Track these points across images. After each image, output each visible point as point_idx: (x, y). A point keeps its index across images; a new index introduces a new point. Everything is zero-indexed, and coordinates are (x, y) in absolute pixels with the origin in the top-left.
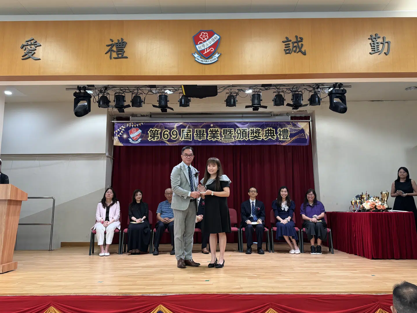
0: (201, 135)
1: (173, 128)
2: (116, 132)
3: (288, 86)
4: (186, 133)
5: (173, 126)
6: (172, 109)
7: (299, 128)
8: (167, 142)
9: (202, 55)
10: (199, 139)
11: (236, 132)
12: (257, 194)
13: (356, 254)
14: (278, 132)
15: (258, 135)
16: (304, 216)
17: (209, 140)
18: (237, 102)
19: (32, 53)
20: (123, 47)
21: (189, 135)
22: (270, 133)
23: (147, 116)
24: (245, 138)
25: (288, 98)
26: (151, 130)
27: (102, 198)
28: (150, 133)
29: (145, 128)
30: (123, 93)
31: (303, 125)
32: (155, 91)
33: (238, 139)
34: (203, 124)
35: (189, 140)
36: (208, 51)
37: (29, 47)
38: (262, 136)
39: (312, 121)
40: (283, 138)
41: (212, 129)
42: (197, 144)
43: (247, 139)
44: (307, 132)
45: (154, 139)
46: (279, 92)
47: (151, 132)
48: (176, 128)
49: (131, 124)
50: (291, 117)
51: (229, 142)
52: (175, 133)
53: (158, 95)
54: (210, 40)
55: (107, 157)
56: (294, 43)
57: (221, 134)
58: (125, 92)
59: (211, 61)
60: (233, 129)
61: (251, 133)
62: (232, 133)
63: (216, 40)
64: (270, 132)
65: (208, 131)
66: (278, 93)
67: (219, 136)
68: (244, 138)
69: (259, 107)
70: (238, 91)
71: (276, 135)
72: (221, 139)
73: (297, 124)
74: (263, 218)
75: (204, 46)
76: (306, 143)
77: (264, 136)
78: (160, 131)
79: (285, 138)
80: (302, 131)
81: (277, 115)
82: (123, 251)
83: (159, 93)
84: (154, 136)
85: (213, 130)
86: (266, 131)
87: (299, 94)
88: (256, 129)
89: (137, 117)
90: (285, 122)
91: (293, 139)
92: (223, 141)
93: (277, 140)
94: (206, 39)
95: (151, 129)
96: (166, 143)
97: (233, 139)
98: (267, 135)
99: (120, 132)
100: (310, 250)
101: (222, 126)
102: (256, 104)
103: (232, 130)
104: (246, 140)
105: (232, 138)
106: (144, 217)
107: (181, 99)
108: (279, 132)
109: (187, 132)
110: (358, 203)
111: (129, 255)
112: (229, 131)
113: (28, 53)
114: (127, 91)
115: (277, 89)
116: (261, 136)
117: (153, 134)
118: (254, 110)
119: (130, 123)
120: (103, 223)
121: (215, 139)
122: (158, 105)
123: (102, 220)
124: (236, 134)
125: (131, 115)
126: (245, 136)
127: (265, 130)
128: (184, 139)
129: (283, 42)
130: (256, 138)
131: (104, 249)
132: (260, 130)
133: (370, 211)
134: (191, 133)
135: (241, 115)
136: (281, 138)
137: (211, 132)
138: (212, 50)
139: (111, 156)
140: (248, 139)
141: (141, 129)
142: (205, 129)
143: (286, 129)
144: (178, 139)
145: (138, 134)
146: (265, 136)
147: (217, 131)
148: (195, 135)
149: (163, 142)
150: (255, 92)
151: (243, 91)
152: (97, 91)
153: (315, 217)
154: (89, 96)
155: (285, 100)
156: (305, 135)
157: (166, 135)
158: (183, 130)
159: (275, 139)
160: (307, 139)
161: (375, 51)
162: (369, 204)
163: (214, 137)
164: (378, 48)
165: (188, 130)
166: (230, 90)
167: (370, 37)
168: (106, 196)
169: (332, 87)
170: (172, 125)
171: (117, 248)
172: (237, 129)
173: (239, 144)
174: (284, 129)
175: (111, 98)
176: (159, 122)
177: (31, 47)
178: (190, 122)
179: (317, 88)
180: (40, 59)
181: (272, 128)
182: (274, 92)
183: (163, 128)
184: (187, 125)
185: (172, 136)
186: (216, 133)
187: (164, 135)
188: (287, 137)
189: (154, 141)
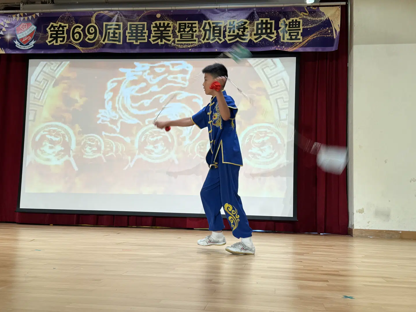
0: (139, 33)
1: (90, 22)
4: (112, 31)
5: (90, 18)
7: (323, 17)
8: (78, 47)
10: (134, 41)
11: (202, 27)
14: (280, 26)
15: (243, 32)
17: (153, 43)
21: (117, 33)
22: (264, 28)
24: (219, 39)
26: (52, 25)
28: (51, 31)
29: (42, 22)
33: (206, 41)
34: (143, 13)
35: (117, 43)
38: (249, 35)
40: (289, 37)
41: (158, 22)
42: (131, 50)
43: (221, 40)
44: (336, 25)
45: (57, 42)
47: (52, 29)
48: (94, 21)
49: (20, 16)
51: (189, 46)
52: (92, 30)
57: (174, 32)
60: (197, 22)
61: (229, 28)
62: (194, 30)
64: (264, 26)
65: (152, 26)
67: (170, 36)
68: (217, 39)
71: (275, 32)
72: (174, 42)
73: (318, 10)
76: (333, 46)
77: (253, 34)
78: (67, 28)
79: (293, 37)
80: (328, 23)
84: (57, 36)
85: (160, 24)
88: (239, 21)
89: (34, 4)
90: (295, 6)
91: (306, 41)
92: (177, 44)
93: (277, 41)
95: (51, 23)
96: (75, 48)
97: (195, 41)
98: (260, 32)
99: (1, 30)
101: (176, 16)
103: (195, 23)
104: (220, 42)
105: (195, 38)
108: (283, 27)
109: (114, 29)
112: (190, 25)
117: (55, 32)
119: (18, 13)
121: (164, 40)
124: (202, 30)
125: (23, 2)
126: (218, 35)
127: (256, 22)
128: (109, 40)
130: (238, 39)
132: (246, 23)
134: (121, 31)
136: (286, 38)
137: (156, 29)
140: (223, 40)
141: (35, 25)
142: (145, 23)
143: (296, 20)
144: (98, 41)
145: (30, 32)
146: (255, 35)
147: (168, 26)
148: (129, 33)
149: (71, 47)
156: (332, 31)
157: (77, 34)
158: (107, 25)
159: (273, 39)
160: (334, 39)
163: (161, 38)
165: (116, 25)
172: (204, 21)
173: (206, 50)
174: (293, 20)
176: (66, 12)
178: (120, 11)
181: (268, 19)
183: (72, 21)
184: (114, 16)
185: (87, 36)
186: (165, 30)
187: (73, 34)
188: (296, 36)
189: (57, 44)
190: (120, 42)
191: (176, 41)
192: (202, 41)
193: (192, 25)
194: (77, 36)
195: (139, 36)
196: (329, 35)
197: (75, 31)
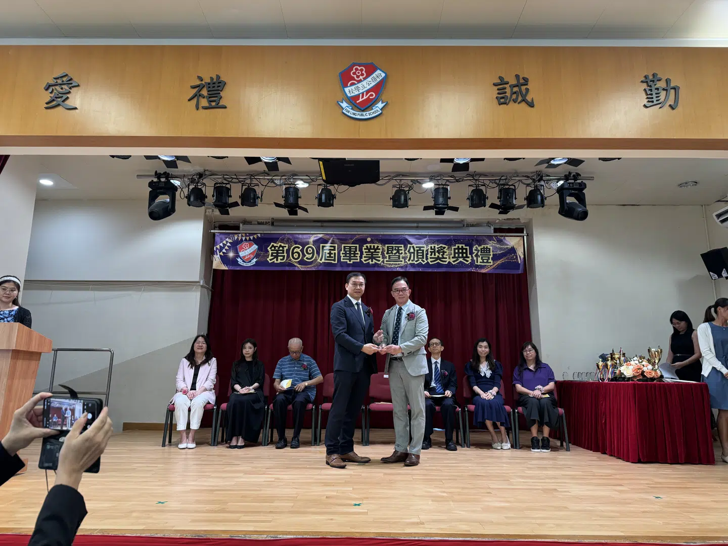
0: (352, 254)
1: (308, 243)
2: (217, 248)
3: (493, 176)
4: (328, 252)
5: (308, 240)
6: (306, 210)
7: (508, 245)
8: (297, 265)
9: (355, 104)
10: (348, 261)
11: (408, 250)
12: (443, 348)
13: (604, 453)
14: (474, 251)
15: (442, 255)
16: (519, 387)
17: (365, 262)
18: (410, 203)
19: (63, 98)
20: (219, 90)
21: (332, 254)
22: (460, 253)
23: (266, 223)
24: (422, 260)
25: (493, 195)
26: (273, 245)
27: (188, 351)
28: (272, 250)
29: (263, 242)
30: (229, 184)
31: (512, 241)
32: (279, 181)
33: (411, 262)
34: (355, 237)
35: (333, 262)
36: (365, 98)
37: (58, 88)
38: (448, 258)
39: (528, 235)
40: (481, 261)
41: (369, 245)
42: (345, 269)
43: (424, 261)
44: (520, 252)
45: (277, 260)
46: (478, 185)
47: (273, 248)
48: (312, 243)
49: (242, 236)
50: (495, 229)
51: (396, 266)
53: (284, 187)
54: (369, 79)
55: (202, 286)
56: (514, 87)
57: (383, 253)
58: (231, 182)
59: (370, 114)
60: (403, 246)
61: (430, 252)
62: (400, 252)
63: (378, 80)
64: (460, 251)
65: (363, 248)
66: (476, 187)
67: (379, 257)
68: (420, 261)
69: (445, 208)
70: (410, 183)
71: (470, 256)
72: (383, 262)
73: (504, 238)
74: (454, 389)
75: (358, 89)
76: (519, 269)
77: (451, 256)
78: (287, 248)
79: (485, 261)
80: (513, 250)
81: (473, 226)
82: (220, 440)
83: (285, 184)
84: (277, 255)
85: (371, 246)
86: (455, 249)
87: (510, 188)
88: (438, 247)
89: (251, 224)
90: (485, 236)
91: (496, 264)
92: (386, 264)
93: (472, 264)
94: (361, 77)
95: (272, 244)
96: (295, 266)
97: (402, 261)
98: (457, 255)
99: (224, 248)
100: (530, 443)
101: (384, 241)
102: (440, 203)
103: (401, 247)
104: (423, 263)
105: (401, 259)
106: (256, 385)
107: (320, 195)
108: (476, 252)
109: (330, 250)
110: (609, 367)
111: (228, 447)
112: (397, 248)
113: (56, 98)
114: (234, 180)
115: (474, 181)
116: (446, 258)
117: (276, 252)
118: (436, 214)
119: (239, 233)
120: (185, 392)
121: (374, 261)
122: (282, 202)
123: (185, 389)
124: (408, 253)
125: (242, 222)
126: (421, 257)
127: (453, 247)
128: (326, 260)
129: (495, 85)
130: (438, 261)
131: (187, 438)
132: (444, 248)
133: (634, 381)
134: (336, 252)
135: (415, 225)
136: (479, 262)
137: (367, 251)
138: (372, 95)
139: (208, 285)
140: (426, 262)
141: (257, 244)
142: (358, 246)
143: (487, 247)
144: (316, 260)
145: (252, 251)
146: (453, 258)
147: (378, 248)
148: (343, 254)
149: (291, 265)
150: (439, 185)
151: (420, 183)
152: (186, 179)
153: (539, 389)
154: (175, 188)
155: (487, 198)
156: (517, 257)
158: (323, 247)
159: (468, 262)
160: (519, 264)
161: (653, 102)
162: (631, 367)
163: (372, 258)
164: (659, 97)
165: (331, 246)
166: (399, 181)
167: (643, 79)
168: (195, 349)
169: (562, 179)
170: (304, 239)
171: (208, 434)
172: (409, 245)
173: (412, 270)
174: (484, 247)
175: (209, 192)
176: (285, 234)
177: (62, 89)
178: (334, 234)
179: (539, 181)
180: (76, 108)
181: (464, 245)
182: (469, 186)
183: (291, 242)
184: (330, 239)
185: (306, 255)
186: (375, 252)
187: (293, 253)
188: (488, 260)
189: (277, 262)
190: (334, 260)
191: (385, 261)
192: (408, 262)
193: (398, 248)
194: (296, 255)
195: (352, 257)
196: (514, 259)
197: (294, 251)
